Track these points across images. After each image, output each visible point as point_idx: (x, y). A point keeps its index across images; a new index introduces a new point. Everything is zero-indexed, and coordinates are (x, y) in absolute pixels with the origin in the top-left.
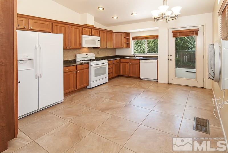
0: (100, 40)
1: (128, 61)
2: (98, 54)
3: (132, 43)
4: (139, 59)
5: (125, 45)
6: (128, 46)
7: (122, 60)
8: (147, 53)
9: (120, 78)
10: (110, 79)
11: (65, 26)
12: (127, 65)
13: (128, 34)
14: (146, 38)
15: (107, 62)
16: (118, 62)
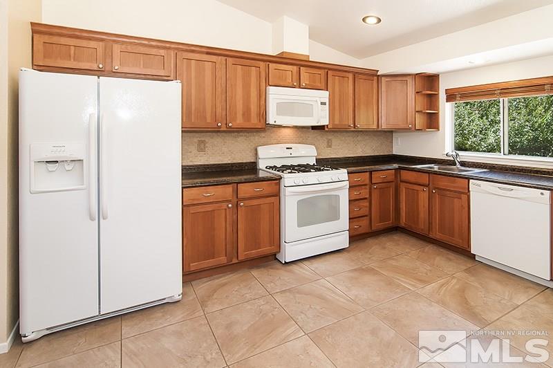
0: (327, 101)
1: (424, 179)
2: (330, 146)
3: (447, 111)
4: (468, 178)
5: (420, 121)
6: (432, 121)
7: (406, 175)
8: (506, 152)
9: (396, 237)
10: (355, 238)
11: (214, 58)
12: (423, 196)
13: (431, 80)
14: (505, 90)
15: (346, 177)
16: (391, 178)
